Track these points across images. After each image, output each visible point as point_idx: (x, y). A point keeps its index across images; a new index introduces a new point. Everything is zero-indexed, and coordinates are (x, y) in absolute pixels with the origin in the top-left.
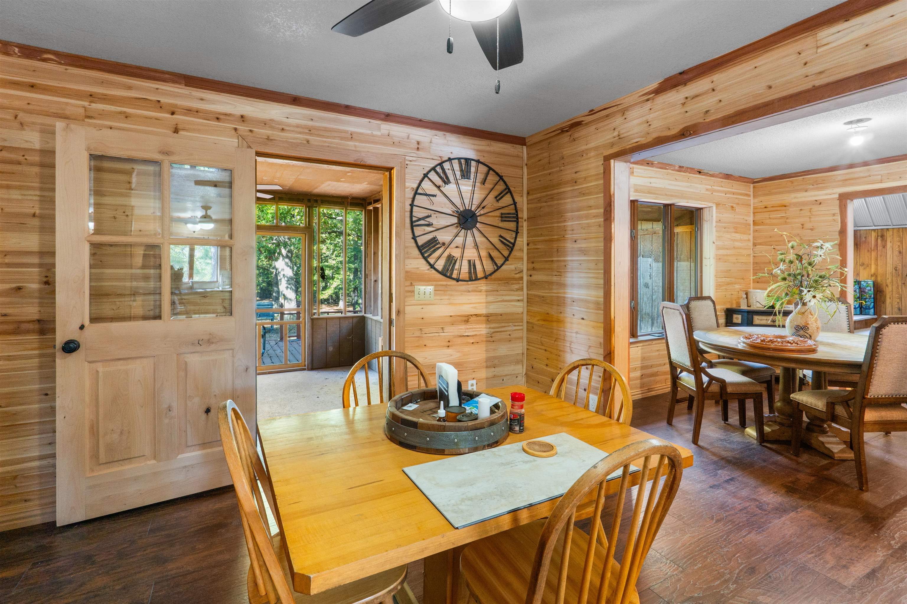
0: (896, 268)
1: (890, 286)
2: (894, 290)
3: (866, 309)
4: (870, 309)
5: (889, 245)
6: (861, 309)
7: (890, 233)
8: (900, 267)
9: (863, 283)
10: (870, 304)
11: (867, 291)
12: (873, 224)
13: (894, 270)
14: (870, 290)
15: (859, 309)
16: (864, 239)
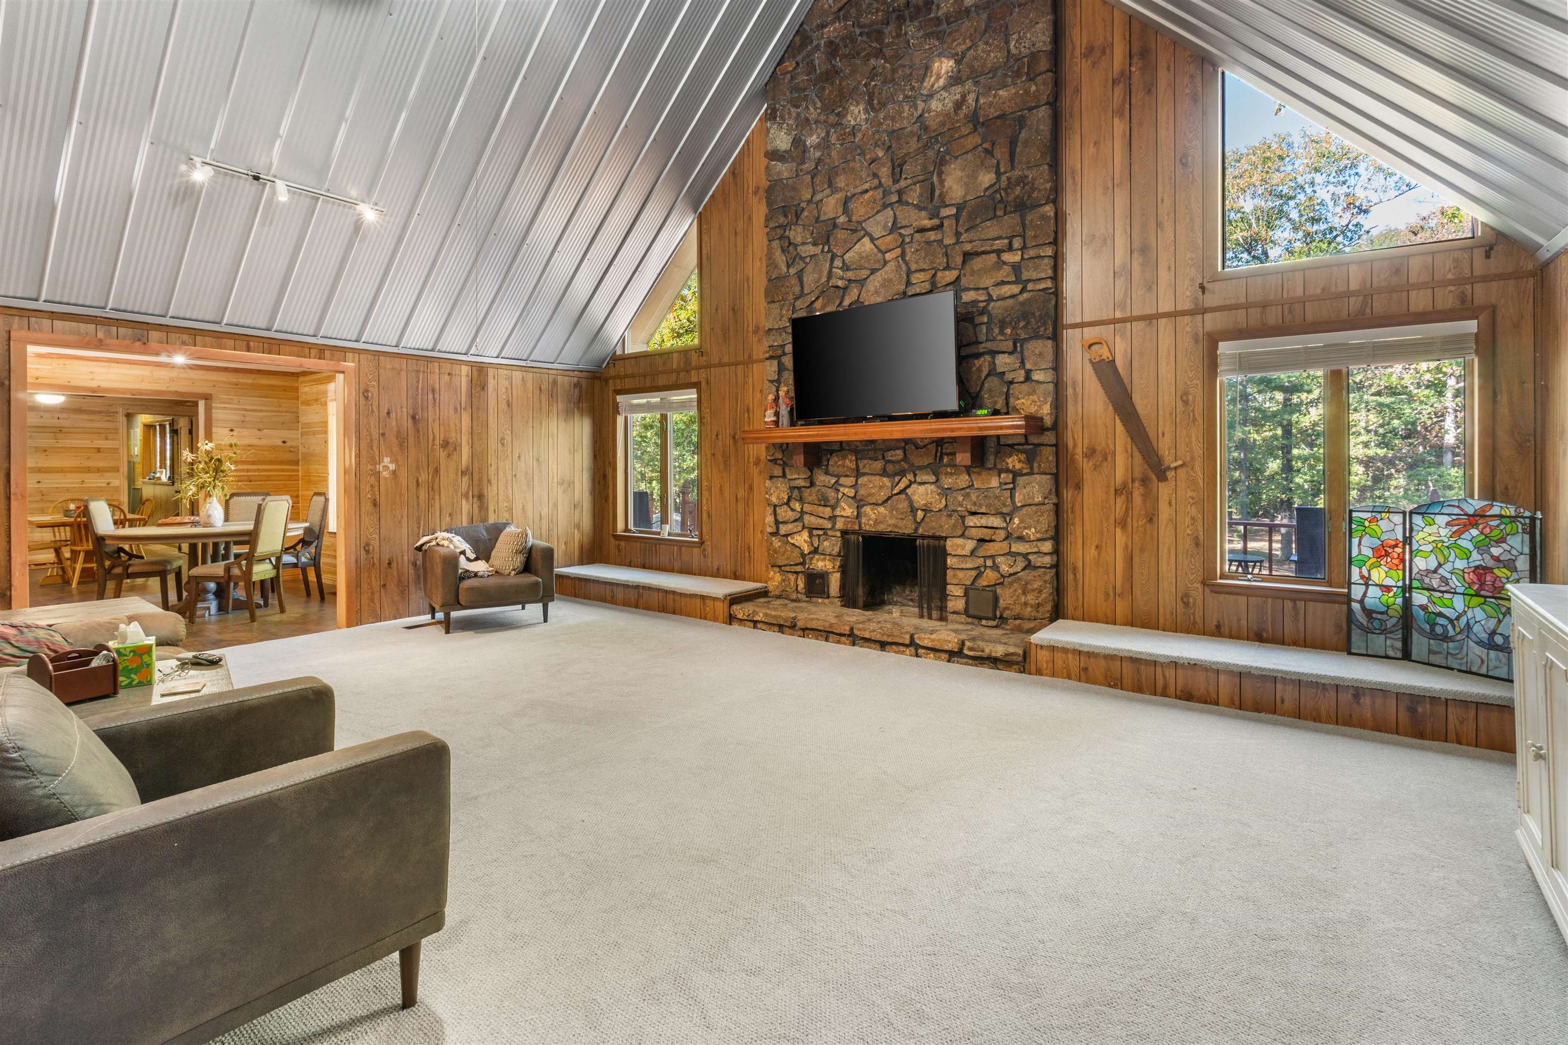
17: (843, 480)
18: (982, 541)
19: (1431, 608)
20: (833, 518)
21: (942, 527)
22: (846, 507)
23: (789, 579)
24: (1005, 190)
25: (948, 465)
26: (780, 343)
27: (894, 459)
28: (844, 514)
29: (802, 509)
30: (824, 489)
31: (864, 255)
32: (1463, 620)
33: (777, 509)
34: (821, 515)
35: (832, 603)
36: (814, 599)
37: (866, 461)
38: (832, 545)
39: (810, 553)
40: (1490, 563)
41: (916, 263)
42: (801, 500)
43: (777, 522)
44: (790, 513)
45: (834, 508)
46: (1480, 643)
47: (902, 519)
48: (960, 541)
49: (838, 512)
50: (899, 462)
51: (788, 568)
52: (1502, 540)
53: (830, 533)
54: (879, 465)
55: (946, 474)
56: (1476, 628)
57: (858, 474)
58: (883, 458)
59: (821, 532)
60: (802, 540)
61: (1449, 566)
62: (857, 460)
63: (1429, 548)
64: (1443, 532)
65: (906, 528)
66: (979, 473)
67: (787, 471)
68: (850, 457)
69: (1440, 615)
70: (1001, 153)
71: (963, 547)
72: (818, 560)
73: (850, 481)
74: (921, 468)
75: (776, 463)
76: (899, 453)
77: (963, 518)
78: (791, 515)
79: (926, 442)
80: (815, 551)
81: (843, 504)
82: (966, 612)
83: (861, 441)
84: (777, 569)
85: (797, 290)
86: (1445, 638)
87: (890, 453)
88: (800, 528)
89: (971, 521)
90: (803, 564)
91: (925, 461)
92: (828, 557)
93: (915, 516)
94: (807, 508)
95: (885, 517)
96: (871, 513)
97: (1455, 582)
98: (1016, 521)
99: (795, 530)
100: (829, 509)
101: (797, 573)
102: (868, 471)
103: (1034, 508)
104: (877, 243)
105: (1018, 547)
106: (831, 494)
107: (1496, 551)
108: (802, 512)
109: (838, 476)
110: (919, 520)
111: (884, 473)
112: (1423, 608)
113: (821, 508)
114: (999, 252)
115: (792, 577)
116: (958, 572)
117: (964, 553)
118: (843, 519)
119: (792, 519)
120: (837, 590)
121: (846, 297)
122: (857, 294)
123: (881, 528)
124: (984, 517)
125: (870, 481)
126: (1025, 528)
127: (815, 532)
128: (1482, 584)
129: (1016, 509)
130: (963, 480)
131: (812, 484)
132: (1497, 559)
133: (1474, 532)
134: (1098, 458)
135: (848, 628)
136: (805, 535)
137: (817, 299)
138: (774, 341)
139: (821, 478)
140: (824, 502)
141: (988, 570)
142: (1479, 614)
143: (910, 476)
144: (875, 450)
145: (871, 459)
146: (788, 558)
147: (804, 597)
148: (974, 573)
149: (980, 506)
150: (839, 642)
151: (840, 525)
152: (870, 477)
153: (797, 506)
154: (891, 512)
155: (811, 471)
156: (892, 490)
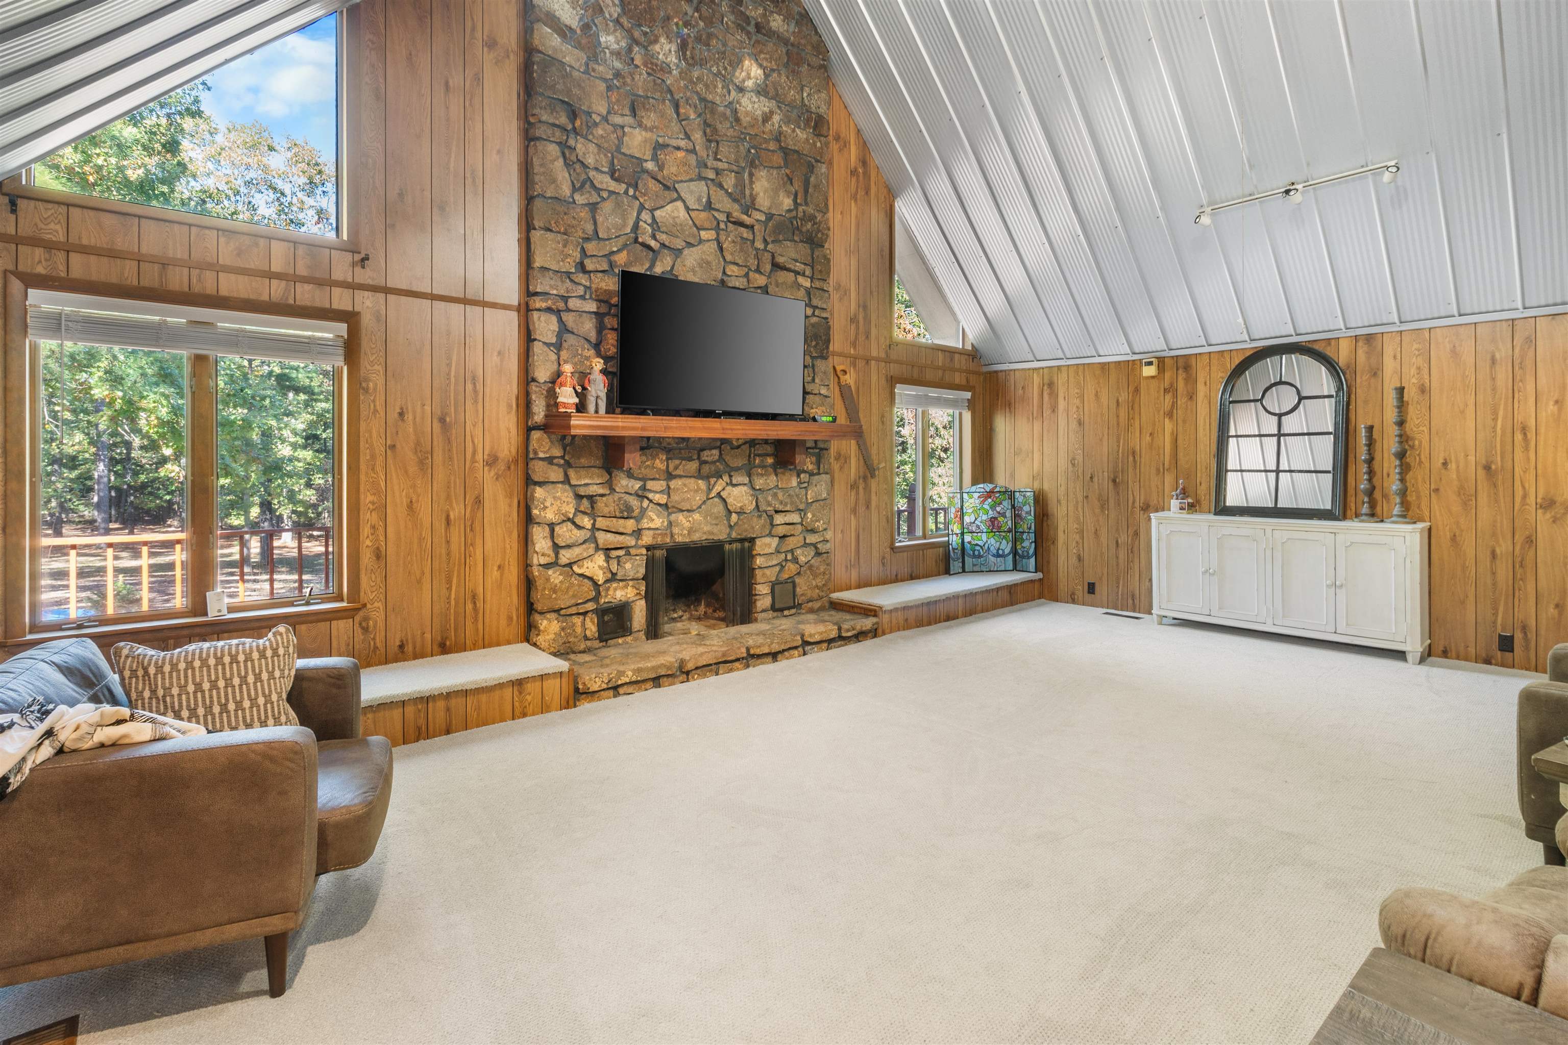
0: (1074, 459)
1: (1064, 502)
2: (1071, 513)
3: (1023, 557)
4: (1029, 558)
5: (1062, 404)
6: (1014, 557)
7: (1064, 375)
8: (1080, 458)
9: (1017, 494)
10: (1030, 547)
11: (1024, 515)
12: (1035, 357)
13: (1070, 465)
14: (1029, 513)
15: (1011, 556)
16: (1021, 392)
17: (650, 485)
18: (784, 537)
19: (973, 543)
20: (638, 533)
21: (753, 528)
22: (654, 517)
23: (574, 625)
24: (801, 220)
25: (759, 466)
26: (562, 292)
27: (709, 459)
28: (652, 525)
29: (594, 525)
30: (627, 497)
31: (678, 221)
32: (986, 546)
33: (557, 529)
34: (621, 530)
35: (636, 639)
36: (611, 642)
37: (677, 462)
38: (635, 567)
39: (607, 581)
40: (997, 515)
41: (732, 254)
42: (593, 516)
43: (556, 547)
44: (576, 532)
45: (638, 519)
46: (994, 556)
47: (717, 525)
48: (767, 540)
49: (645, 524)
50: (714, 462)
51: (570, 611)
52: (1001, 503)
53: (633, 551)
54: (693, 466)
55: (758, 474)
56: (992, 548)
57: (670, 476)
58: (699, 458)
59: (621, 553)
60: (595, 566)
61: (979, 519)
62: (668, 459)
63: (970, 511)
64: (977, 501)
65: (720, 533)
66: (783, 474)
67: (572, 473)
68: (661, 456)
69: (977, 545)
70: (797, 185)
71: (769, 545)
72: (615, 589)
73: (660, 485)
74: (737, 469)
75: (551, 463)
76: (716, 452)
77: (771, 518)
78: (580, 535)
79: (741, 442)
80: (613, 578)
81: (651, 514)
82: (773, 608)
83: (673, 438)
84: (553, 616)
85: (589, 228)
86: (980, 556)
87: (706, 453)
88: (591, 551)
89: (779, 519)
90: (596, 599)
91: (739, 462)
92: (631, 583)
93: (729, 520)
94: (601, 523)
95: (700, 524)
96: (684, 521)
97: (983, 527)
98: (809, 515)
99: (585, 555)
100: (632, 521)
101: (585, 614)
102: (682, 473)
103: (821, 503)
104: (693, 214)
105: (811, 539)
106: (634, 502)
107: (998, 509)
108: (594, 528)
109: (644, 480)
110: (732, 524)
111: (699, 475)
112: (970, 543)
113: (621, 521)
114: (797, 273)
115: (578, 620)
116: (766, 570)
117: (770, 551)
118: (651, 532)
119: (580, 541)
120: (643, 621)
121: (658, 263)
122: (671, 264)
123: (696, 537)
124: (788, 514)
125: (685, 485)
126: (817, 521)
127: (614, 554)
128: (993, 525)
129: (809, 504)
130: (772, 480)
131: (612, 490)
132: (999, 513)
133: (990, 500)
134: (842, 460)
135: (744, 650)
136: (600, 559)
137: (619, 251)
138: (551, 287)
139: (624, 483)
140: (627, 513)
141: (789, 564)
142: (992, 541)
143: (726, 478)
144: (687, 447)
145: (683, 459)
146: (574, 596)
147: (596, 644)
148: (778, 568)
149: (786, 505)
150: (731, 670)
151: (647, 539)
152: (684, 480)
153: (586, 522)
154: (705, 518)
155: (610, 474)
156: (708, 494)
